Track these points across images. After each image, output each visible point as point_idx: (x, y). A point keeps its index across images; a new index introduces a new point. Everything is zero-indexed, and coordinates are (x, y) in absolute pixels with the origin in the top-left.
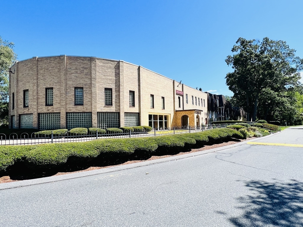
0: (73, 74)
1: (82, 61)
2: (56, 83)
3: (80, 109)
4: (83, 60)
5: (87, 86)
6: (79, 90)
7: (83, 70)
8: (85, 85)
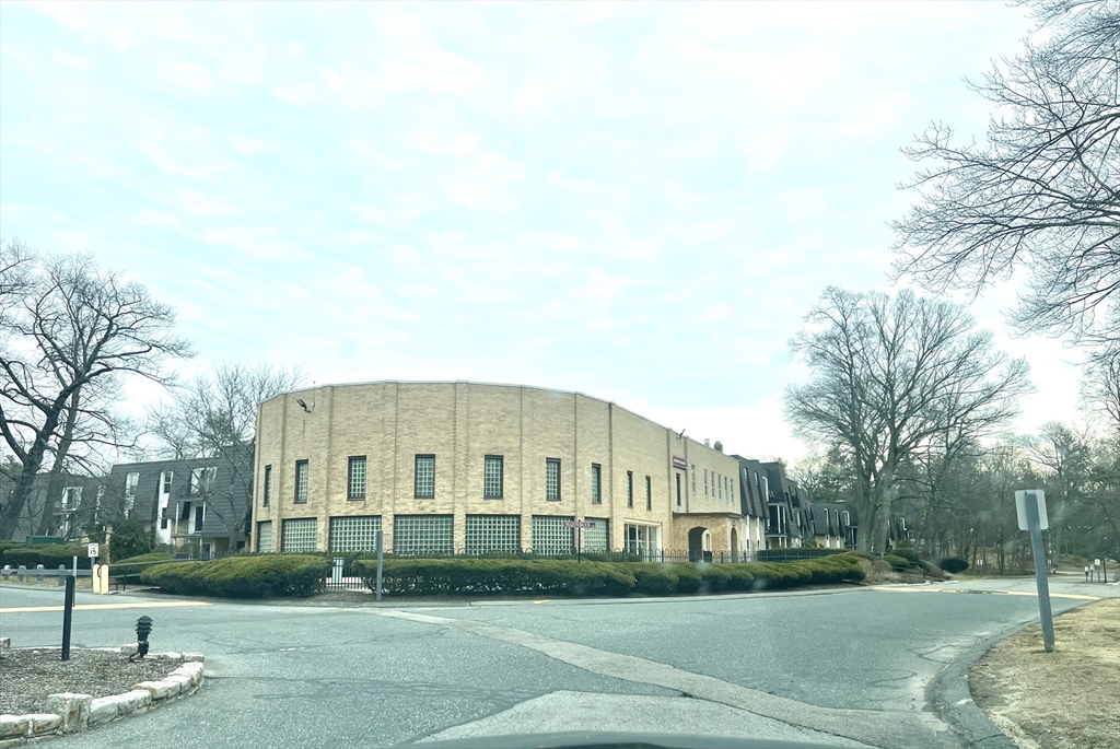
0: (482, 426)
1: (501, 395)
2: (442, 445)
3: (494, 507)
4: (504, 393)
5: (512, 454)
6: (493, 462)
7: (504, 416)
8: (510, 450)
